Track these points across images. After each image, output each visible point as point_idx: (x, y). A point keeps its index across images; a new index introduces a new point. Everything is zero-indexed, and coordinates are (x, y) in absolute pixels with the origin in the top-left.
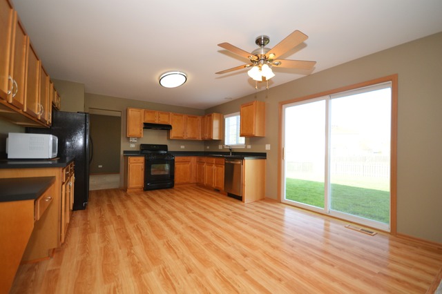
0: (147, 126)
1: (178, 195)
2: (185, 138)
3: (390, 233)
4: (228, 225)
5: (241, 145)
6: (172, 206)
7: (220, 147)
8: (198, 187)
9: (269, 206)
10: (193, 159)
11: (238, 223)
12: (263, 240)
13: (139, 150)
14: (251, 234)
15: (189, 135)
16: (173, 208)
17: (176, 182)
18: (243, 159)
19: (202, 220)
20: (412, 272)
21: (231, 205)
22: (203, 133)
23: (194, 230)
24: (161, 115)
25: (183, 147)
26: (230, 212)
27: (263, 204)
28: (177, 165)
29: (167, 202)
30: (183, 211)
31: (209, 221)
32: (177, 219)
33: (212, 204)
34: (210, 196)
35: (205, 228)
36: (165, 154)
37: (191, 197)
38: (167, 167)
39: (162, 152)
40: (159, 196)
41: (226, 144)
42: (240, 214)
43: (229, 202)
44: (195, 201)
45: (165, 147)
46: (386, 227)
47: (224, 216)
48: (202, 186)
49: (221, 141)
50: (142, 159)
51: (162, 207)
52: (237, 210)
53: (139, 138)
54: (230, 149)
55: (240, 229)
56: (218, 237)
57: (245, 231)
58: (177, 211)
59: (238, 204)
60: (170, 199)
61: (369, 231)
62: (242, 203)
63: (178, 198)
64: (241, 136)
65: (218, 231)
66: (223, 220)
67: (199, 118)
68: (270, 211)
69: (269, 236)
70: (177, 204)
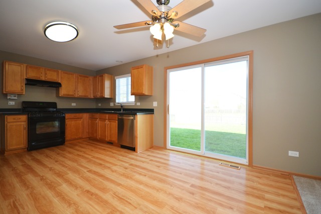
0: (31, 83)
1: (70, 153)
2: (76, 96)
3: (248, 166)
4: (128, 180)
5: (131, 102)
6: (64, 166)
7: (112, 104)
8: (91, 142)
9: (158, 153)
10: (86, 116)
11: (137, 176)
12: (165, 192)
13: (20, 107)
14: (154, 188)
15: (80, 93)
16: (65, 169)
17: (67, 138)
18: (135, 114)
19: (100, 179)
20: (281, 199)
21: (126, 157)
22: (95, 91)
23: (92, 194)
24: (48, 72)
25: (74, 104)
26: (127, 165)
27: (153, 152)
28: (68, 122)
29: (56, 161)
30: (76, 171)
31: (107, 179)
32: (70, 183)
33: (107, 159)
34: (104, 149)
35: (104, 190)
36: (53, 111)
37: (85, 153)
38: (57, 124)
39: (51, 109)
40: (47, 156)
41: (117, 101)
42: (137, 166)
43: (122, 153)
44: (90, 157)
45: (54, 105)
46: (245, 161)
47: (121, 170)
48: (95, 140)
49: (112, 99)
50: (24, 118)
51: (51, 169)
52: (133, 162)
53: (19, 95)
54: (122, 106)
55: (141, 183)
56: (121, 199)
57: (147, 185)
58: (69, 172)
59: (132, 155)
60: (61, 159)
61: (236, 166)
62: (135, 153)
63: (70, 156)
64: (132, 95)
65: (119, 190)
66: (121, 175)
67: (91, 78)
68: (161, 158)
69: (169, 186)
70: (69, 163)
